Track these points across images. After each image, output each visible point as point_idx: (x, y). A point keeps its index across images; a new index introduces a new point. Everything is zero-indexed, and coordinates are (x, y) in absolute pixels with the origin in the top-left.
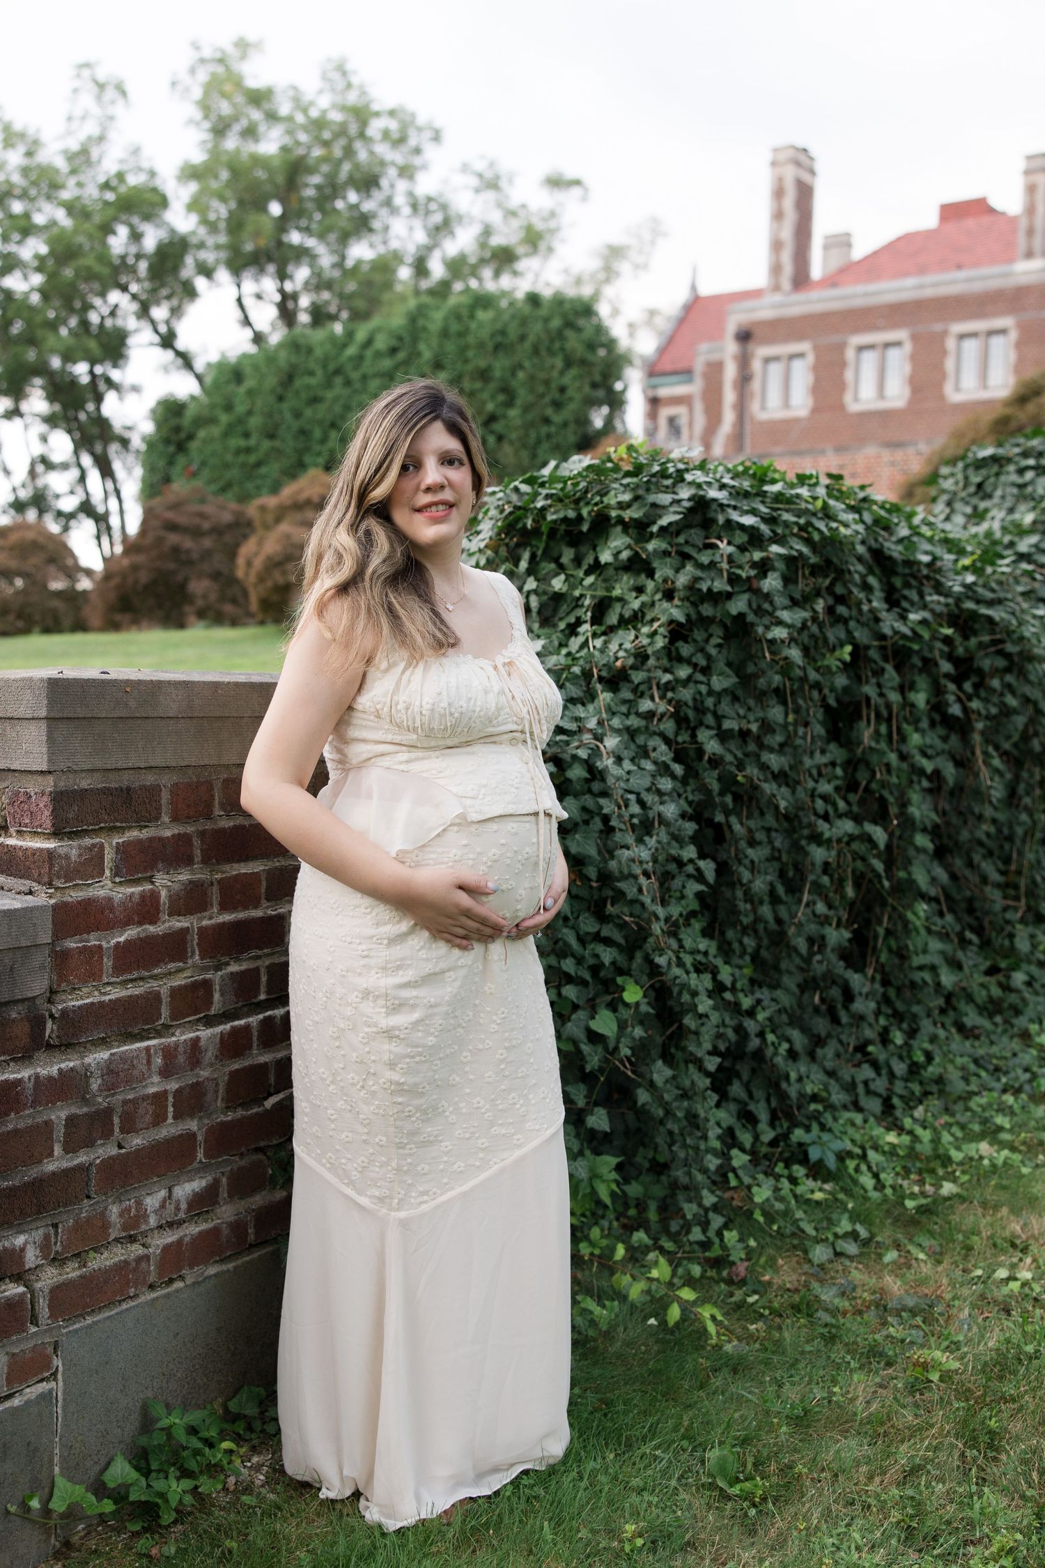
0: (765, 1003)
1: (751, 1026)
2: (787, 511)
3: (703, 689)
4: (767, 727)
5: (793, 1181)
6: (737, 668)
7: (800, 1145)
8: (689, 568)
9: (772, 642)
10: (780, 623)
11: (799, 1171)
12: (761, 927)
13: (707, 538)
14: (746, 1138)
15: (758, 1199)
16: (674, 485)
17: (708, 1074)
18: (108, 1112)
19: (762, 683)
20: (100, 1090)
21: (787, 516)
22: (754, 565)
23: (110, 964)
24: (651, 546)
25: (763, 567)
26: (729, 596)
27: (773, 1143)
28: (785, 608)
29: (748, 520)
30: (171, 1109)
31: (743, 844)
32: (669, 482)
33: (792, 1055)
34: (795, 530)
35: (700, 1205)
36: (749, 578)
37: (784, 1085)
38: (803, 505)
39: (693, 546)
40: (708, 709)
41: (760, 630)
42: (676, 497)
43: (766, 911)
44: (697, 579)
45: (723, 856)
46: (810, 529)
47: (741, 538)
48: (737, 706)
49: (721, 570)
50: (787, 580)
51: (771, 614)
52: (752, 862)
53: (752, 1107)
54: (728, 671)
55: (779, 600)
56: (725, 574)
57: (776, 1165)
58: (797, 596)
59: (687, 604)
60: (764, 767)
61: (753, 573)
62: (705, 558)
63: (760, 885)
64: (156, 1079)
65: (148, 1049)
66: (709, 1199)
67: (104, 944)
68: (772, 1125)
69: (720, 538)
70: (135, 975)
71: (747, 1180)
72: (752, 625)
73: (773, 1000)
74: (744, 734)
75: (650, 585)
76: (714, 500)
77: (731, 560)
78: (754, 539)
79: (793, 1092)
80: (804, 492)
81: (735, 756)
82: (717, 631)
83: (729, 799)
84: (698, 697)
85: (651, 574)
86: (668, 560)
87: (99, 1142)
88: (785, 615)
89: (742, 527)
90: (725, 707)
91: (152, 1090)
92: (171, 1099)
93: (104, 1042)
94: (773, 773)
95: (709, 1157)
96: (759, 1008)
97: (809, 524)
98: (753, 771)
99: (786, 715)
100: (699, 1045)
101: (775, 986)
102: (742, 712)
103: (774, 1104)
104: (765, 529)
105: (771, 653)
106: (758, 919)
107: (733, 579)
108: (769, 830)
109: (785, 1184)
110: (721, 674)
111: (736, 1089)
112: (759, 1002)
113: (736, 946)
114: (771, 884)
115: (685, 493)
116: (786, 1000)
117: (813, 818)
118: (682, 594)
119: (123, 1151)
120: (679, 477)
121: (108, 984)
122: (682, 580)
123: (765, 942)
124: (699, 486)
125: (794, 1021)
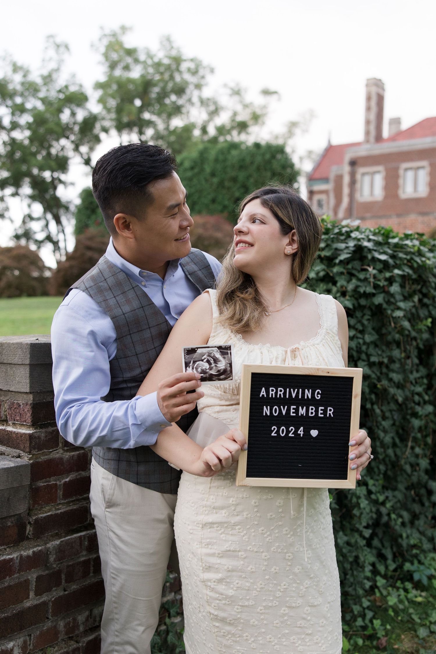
0: (390, 498)
1: (383, 510)
2: (401, 252)
3: (361, 341)
4: (392, 360)
5: (406, 590)
6: (378, 331)
7: (408, 571)
8: (354, 281)
9: (394, 318)
10: (399, 308)
11: (409, 585)
12: (387, 460)
13: (362, 265)
14: (381, 568)
15: (391, 603)
16: (345, 239)
17: (364, 538)
18: (59, 572)
19: (389, 338)
20: (55, 561)
21: (401, 255)
22: (386, 279)
23: (61, 493)
24: (336, 270)
25: (391, 281)
26: (374, 295)
27: (395, 570)
28: (401, 301)
29: (383, 257)
30: (92, 568)
31: (380, 419)
32: (342, 238)
33: (403, 524)
34: (405, 262)
35: (361, 606)
36: (384, 286)
37: (400, 540)
38: (409, 250)
39: (356, 269)
40: (363, 351)
41: (389, 312)
42: (347, 245)
43: (390, 452)
44: (357, 287)
45: (369, 424)
46: (412, 261)
47: (380, 266)
48: (377, 349)
49: (370, 282)
50: (402, 286)
51: (394, 304)
52: (384, 428)
53: (384, 551)
54: (373, 332)
55: (398, 297)
56: (372, 284)
57: (396, 582)
58: (406, 294)
59: (353, 299)
60: (391, 380)
61: (386, 283)
62: (362, 276)
63: (388, 439)
64: (84, 553)
65: (80, 537)
66: (366, 603)
67: (58, 483)
68: (394, 561)
69: (369, 266)
70: (74, 498)
71: (385, 593)
72: (385, 309)
73: (394, 496)
74: (381, 364)
75: (334, 289)
76: (366, 247)
77: (375, 277)
78: (386, 266)
79: (404, 543)
80: (408, 242)
81: (376, 375)
82: (368, 312)
83: (373, 396)
84: (358, 345)
85: (335, 283)
86: (343, 277)
87: (54, 589)
88: (402, 305)
89: (380, 261)
90: (371, 350)
91: (82, 559)
92: (92, 563)
93: (58, 536)
94: (394, 383)
95: (366, 581)
96: (387, 501)
97: (412, 259)
98: (385, 382)
99: (401, 353)
100: (361, 524)
101: (395, 489)
102: (380, 352)
103: (395, 549)
104: (391, 261)
105: (395, 323)
106: (387, 456)
107: (376, 287)
108: (391, 411)
109: (402, 592)
110: (370, 334)
111: (376, 542)
112: (387, 497)
113: (376, 470)
114: (393, 438)
115: (351, 244)
116: (399, 495)
117: (413, 405)
118: (350, 294)
119: (66, 593)
120: (348, 235)
121: (60, 504)
122: (350, 287)
123: (390, 467)
124: (359, 240)
125: (404, 506)
